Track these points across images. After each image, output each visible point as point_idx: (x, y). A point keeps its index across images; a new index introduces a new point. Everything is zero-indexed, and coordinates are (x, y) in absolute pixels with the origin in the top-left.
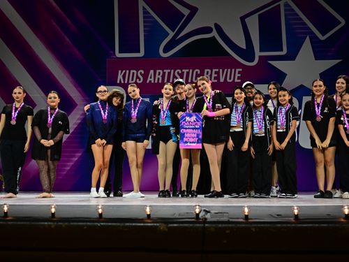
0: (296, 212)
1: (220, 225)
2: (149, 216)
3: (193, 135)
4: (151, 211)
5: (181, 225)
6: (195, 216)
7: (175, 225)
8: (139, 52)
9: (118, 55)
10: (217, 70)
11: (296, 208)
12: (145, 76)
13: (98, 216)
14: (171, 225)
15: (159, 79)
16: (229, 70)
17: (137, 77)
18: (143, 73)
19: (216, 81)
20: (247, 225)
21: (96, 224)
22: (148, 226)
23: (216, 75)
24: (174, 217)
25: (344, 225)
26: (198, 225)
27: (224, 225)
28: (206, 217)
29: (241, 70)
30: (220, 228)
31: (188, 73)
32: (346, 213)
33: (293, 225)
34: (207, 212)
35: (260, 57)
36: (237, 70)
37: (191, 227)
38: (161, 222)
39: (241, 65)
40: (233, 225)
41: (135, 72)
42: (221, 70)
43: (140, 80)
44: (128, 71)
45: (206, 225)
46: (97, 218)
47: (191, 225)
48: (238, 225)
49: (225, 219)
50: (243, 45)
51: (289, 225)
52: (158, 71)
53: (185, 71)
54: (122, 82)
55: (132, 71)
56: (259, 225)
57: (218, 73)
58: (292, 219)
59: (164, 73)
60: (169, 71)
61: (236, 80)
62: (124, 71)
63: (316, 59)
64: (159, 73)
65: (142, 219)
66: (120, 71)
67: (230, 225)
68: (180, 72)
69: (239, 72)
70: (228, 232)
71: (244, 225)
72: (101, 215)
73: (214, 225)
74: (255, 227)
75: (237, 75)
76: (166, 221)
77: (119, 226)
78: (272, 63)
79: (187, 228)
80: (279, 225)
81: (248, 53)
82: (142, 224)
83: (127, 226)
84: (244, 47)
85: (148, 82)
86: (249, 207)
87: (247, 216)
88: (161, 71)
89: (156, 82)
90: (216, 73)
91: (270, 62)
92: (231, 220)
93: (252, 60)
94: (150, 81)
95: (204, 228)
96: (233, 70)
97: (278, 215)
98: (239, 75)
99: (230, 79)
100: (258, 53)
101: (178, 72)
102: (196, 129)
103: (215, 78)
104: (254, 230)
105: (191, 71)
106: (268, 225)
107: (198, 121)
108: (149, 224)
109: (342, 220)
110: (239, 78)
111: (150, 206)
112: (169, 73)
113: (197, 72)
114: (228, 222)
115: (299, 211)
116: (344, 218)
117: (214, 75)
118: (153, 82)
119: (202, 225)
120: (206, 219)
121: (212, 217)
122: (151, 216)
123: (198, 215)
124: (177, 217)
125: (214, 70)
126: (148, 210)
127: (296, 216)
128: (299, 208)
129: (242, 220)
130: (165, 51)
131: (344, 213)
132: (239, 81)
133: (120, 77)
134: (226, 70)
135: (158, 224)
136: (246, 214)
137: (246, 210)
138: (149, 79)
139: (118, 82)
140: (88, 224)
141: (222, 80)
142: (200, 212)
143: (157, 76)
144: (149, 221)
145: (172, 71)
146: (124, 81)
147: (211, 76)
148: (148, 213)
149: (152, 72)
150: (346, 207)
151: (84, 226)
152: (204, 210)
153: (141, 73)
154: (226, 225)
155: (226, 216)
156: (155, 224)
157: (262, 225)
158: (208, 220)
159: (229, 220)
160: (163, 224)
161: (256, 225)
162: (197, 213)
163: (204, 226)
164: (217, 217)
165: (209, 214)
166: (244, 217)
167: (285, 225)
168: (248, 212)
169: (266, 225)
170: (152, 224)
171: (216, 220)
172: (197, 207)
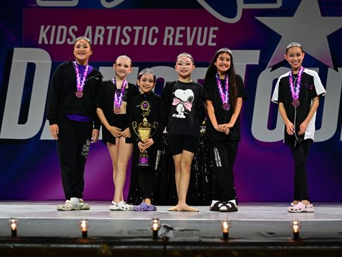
0: (296, 228)
1: (188, 248)
2: (85, 234)
4: (87, 226)
5: (131, 247)
6: (151, 234)
7: (123, 247)
9: (40, 3)
10: (183, 28)
13: (10, 234)
14: (118, 247)
15: (99, 39)
16: (200, 29)
17: (68, 36)
18: (76, 30)
19: (181, 44)
20: (226, 248)
21: (7, 245)
22: (84, 249)
23: (181, 36)
24: (121, 236)
26: (156, 247)
27: (193, 248)
28: (168, 235)
29: (217, 29)
31: (141, 32)
33: (292, 247)
34: (169, 229)
35: (244, 11)
36: (212, 29)
37: (146, 251)
38: (103, 243)
39: (217, 22)
40: (207, 247)
41: (65, 28)
42: (189, 29)
43: (71, 40)
44: (54, 27)
45: (168, 247)
47: (146, 247)
48: (213, 248)
49: (195, 238)
51: (286, 247)
52: (98, 28)
53: (138, 29)
54: (46, 42)
55: (60, 27)
56: (244, 248)
57: (184, 32)
58: (290, 239)
59: (107, 31)
60: (114, 28)
61: (210, 44)
62: (48, 27)
63: (323, 15)
64: (100, 31)
65: (75, 239)
66: (42, 27)
67: (203, 247)
68: (130, 30)
69: (215, 32)
71: (221, 248)
72: (14, 232)
73: (179, 247)
74: (237, 250)
75: (212, 36)
76: (109, 241)
77: (41, 248)
78: (260, 19)
79: (139, 251)
80: (271, 247)
82: (75, 246)
83: (53, 248)
86: (229, 223)
87: (226, 235)
88: (103, 29)
89: (95, 43)
90: (181, 32)
91: (257, 18)
92: (203, 240)
93: (233, 15)
95: (165, 252)
96: (206, 29)
97: (270, 234)
98: (215, 36)
99: (201, 41)
100: (241, 6)
101: (127, 31)
103: (180, 40)
104: (236, 254)
105: (146, 28)
106: (257, 247)
108: (85, 246)
110: (213, 40)
111: (86, 220)
112: (114, 32)
113: (154, 31)
114: (200, 243)
115: (300, 227)
117: (178, 36)
119: (161, 247)
120: (167, 238)
121: (176, 235)
122: (89, 234)
123: (155, 232)
124: (126, 235)
125: (179, 29)
126: (84, 225)
127: (296, 235)
128: (300, 224)
129: (219, 240)
132: (215, 44)
133: (43, 35)
134: (195, 29)
135: (98, 246)
136: (226, 231)
137: (225, 226)
139: (40, 42)
141: (190, 43)
142: (159, 229)
143: (97, 35)
144: (85, 241)
145: (119, 28)
146: (49, 41)
147: (174, 36)
148: (84, 230)
149: (89, 29)
152: (165, 226)
153: (73, 30)
154: (197, 247)
155: (196, 235)
156: (94, 246)
157: (248, 247)
158: (170, 240)
159: (200, 240)
160: (105, 246)
161: (239, 248)
162: (155, 229)
163: (165, 248)
164: (182, 236)
165: (171, 231)
166: (222, 235)
167: (280, 247)
168: (227, 229)
169: (253, 247)
170: (90, 246)
171: (182, 240)
172: (156, 221)
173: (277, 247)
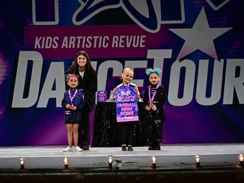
0: (198, 160)
1: (131, 173)
2: (66, 166)
3: (129, 109)
4: (68, 162)
5: (96, 174)
6: (108, 165)
7: (91, 174)
8: (54, 20)
9: (35, 23)
10: (124, 37)
11: (197, 156)
12: (60, 42)
13: (20, 167)
14: (87, 174)
15: (72, 44)
16: (135, 37)
17: (53, 43)
18: (58, 39)
19: (123, 46)
20: (154, 173)
21: (18, 174)
22: (66, 175)
23: (123, 41)
24: (89, 167)
25: (240, 171)
26: (111, 174)
28: (118, 166)
29: (145, 36)
30: (131, 176)
31: (98, 40)
32: (242, 160)
33: (195, 172)
34: (118, 162)
35: (162, 25)
36: (142, 37)
37: (104, 176)
38: (78, 172)
39: (145, 33)
40: (143, 173)
41: (51, 38)
42: (127, 37)
43: (55, 46)
44: (44, 38)
45: (119, 173)
46: (19, 169)
47: (105, 174)
48: (147, 173)
49: (135, 168)
50: (146, 15)
51: (192, 172)
52: (71, 38)
53: (96, 38)
54: (39, 47)
55: (48, 38)
56: (165, 173)
57: (124, 39)
58: (194, 167)
59: (77, 40)
60: (81, 37)
61: (141, 46)
62: (41, 38)
63: (210, 27)
64: (73, 40)
65: (61, 169)
66: (37, 38)
67: (140, 173)
68: (91, 38)
69: (144, 39)
70: (138, 179)
71: (152, 173)
72: (23, 166)
73: (125, 173)
74: (161, 174)
75: (142, 41)
76: (82, 170)
77: (40, 176)
78: (172, 30)
79: (100, 176)
80: (183, 172)
81: (151, 22)
82: (60, 174)
83: (47, 176)
84: (147, 16)
85: (62, 47)
86: (156, 157)
87: (154, 165)
88: (74, 38)
89: (70, 47)
90: (123, 39)
91: (170, 29)
92: (140, 168)
93: (155, 28)
94: (65, 47)
95: (117, 176)
96: (138, 37)
97: (182, 163)
98: (144, 41)
99: (136, 45)
100: (160, 22)
101: (89, 39)
102: (131, 102)
103: (122, 44)
104: (161, 177)
105: (101, 37)
107: (133, 95)
108: (67, 174)
109: (238, 166)
110: (143, 44)
111: (67, 158)
112: (82, 40)
113: (106, 39)
114: (138, 170)
115: (200, 159)
116: (239, 165)
117: (121, 41)
118: (67, 47)
119: (114, 173)
120: (118, 168)
121: (123, 166)
122: (69, 166)
123: (110, 164)
124: (92, 166)
125: (121, 37)
126: (66, 161)
127: (198, 164)
128: (201, 157)
129: (150, 168)
130: (78, 19)
131: (239, 160)
132: (144, 46)
133: (37, 43)
134: (132, 37)
135: (75, 174)
136: (154, 163)
137: (154, 159)
138: (63, 45)
139: (36, 47)
140: (11, 174)
141: (128, 46)
142: (112, 162)
143: (71, 42)
144: (67, 171)
145: (84, 37)
146: (41, 46)
147: (119, 42)
148: (66, 164)
149: (66, 38)
150: (241, 155)
151: (7, 176)
152: (116, 160)
153: (56, 39)
154: (136, 173)
155: (136, 165)
156: (72, 174)
157: (169, 172)
158: (120, 169)
159: (138, 169)
160: (79, 173)
161: (162, 173)
162: (110, 162)
163: (117, 174)
164: (127, 166)
165: (120, 163)
166: (152, 165)
167: (188, 172)
168: (155, 161)
169: (171, 172)
170: (70, 174)
171: (127, 169)
172: (110, 157)
173: (186, 172)
